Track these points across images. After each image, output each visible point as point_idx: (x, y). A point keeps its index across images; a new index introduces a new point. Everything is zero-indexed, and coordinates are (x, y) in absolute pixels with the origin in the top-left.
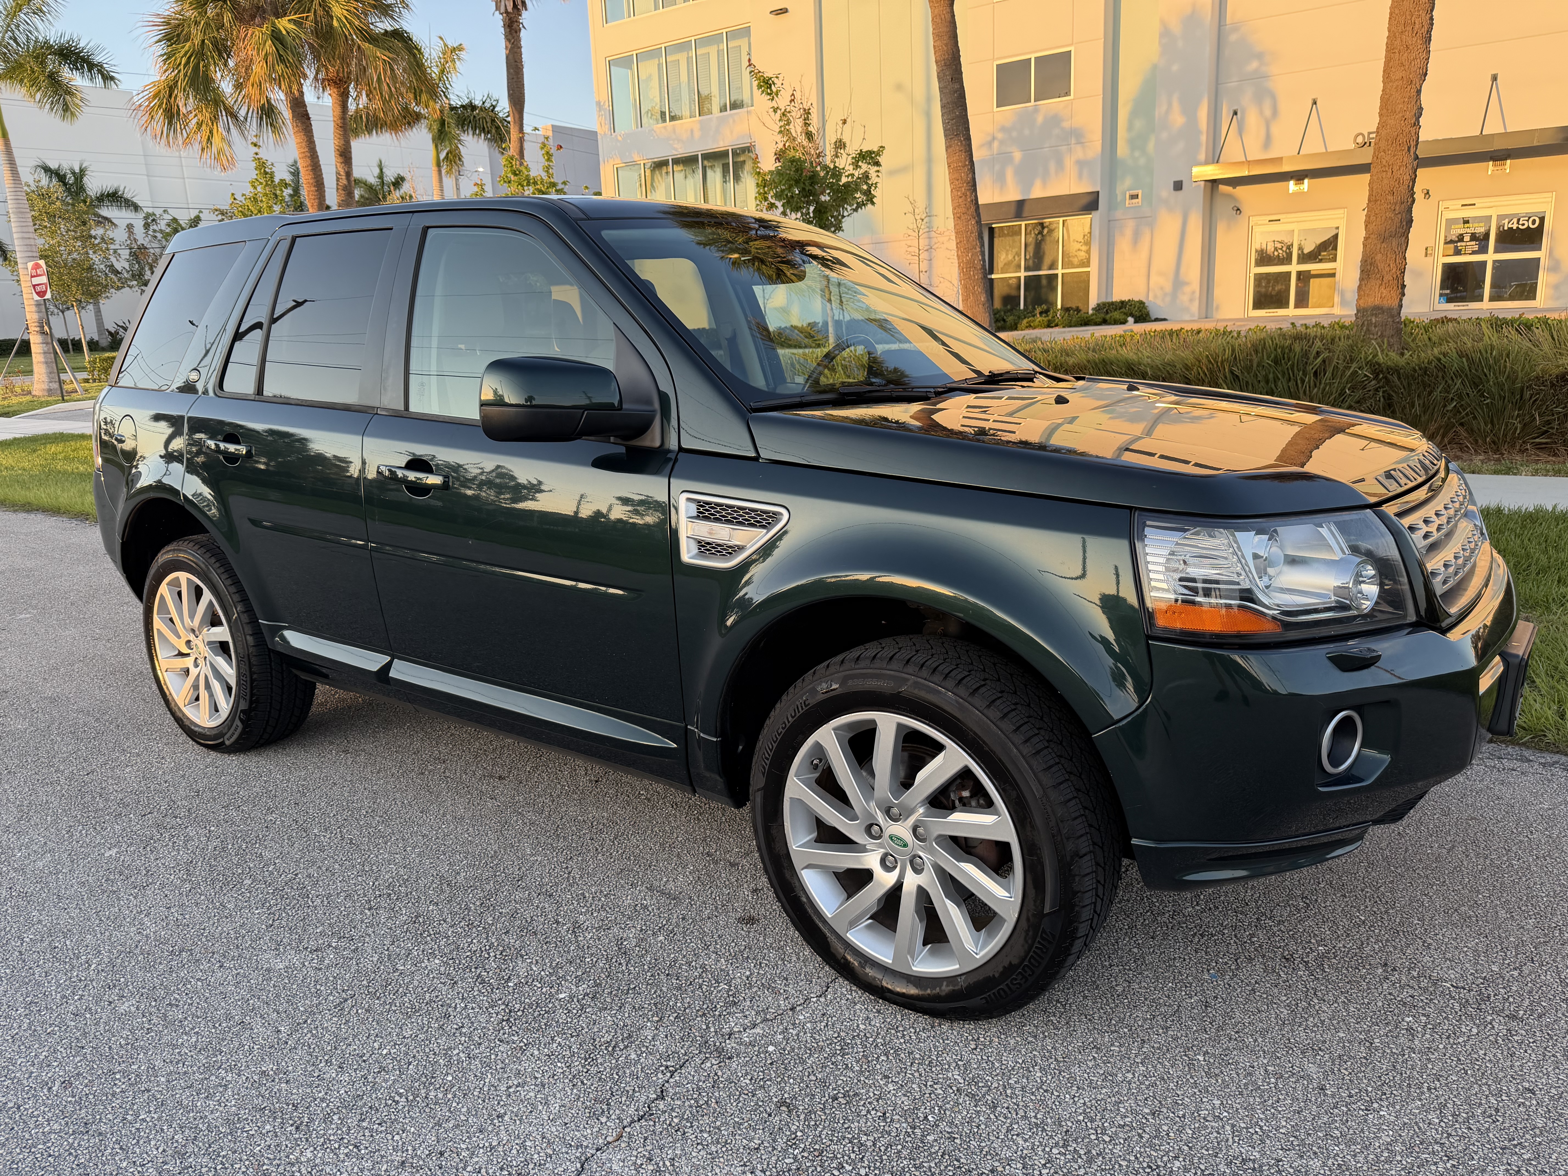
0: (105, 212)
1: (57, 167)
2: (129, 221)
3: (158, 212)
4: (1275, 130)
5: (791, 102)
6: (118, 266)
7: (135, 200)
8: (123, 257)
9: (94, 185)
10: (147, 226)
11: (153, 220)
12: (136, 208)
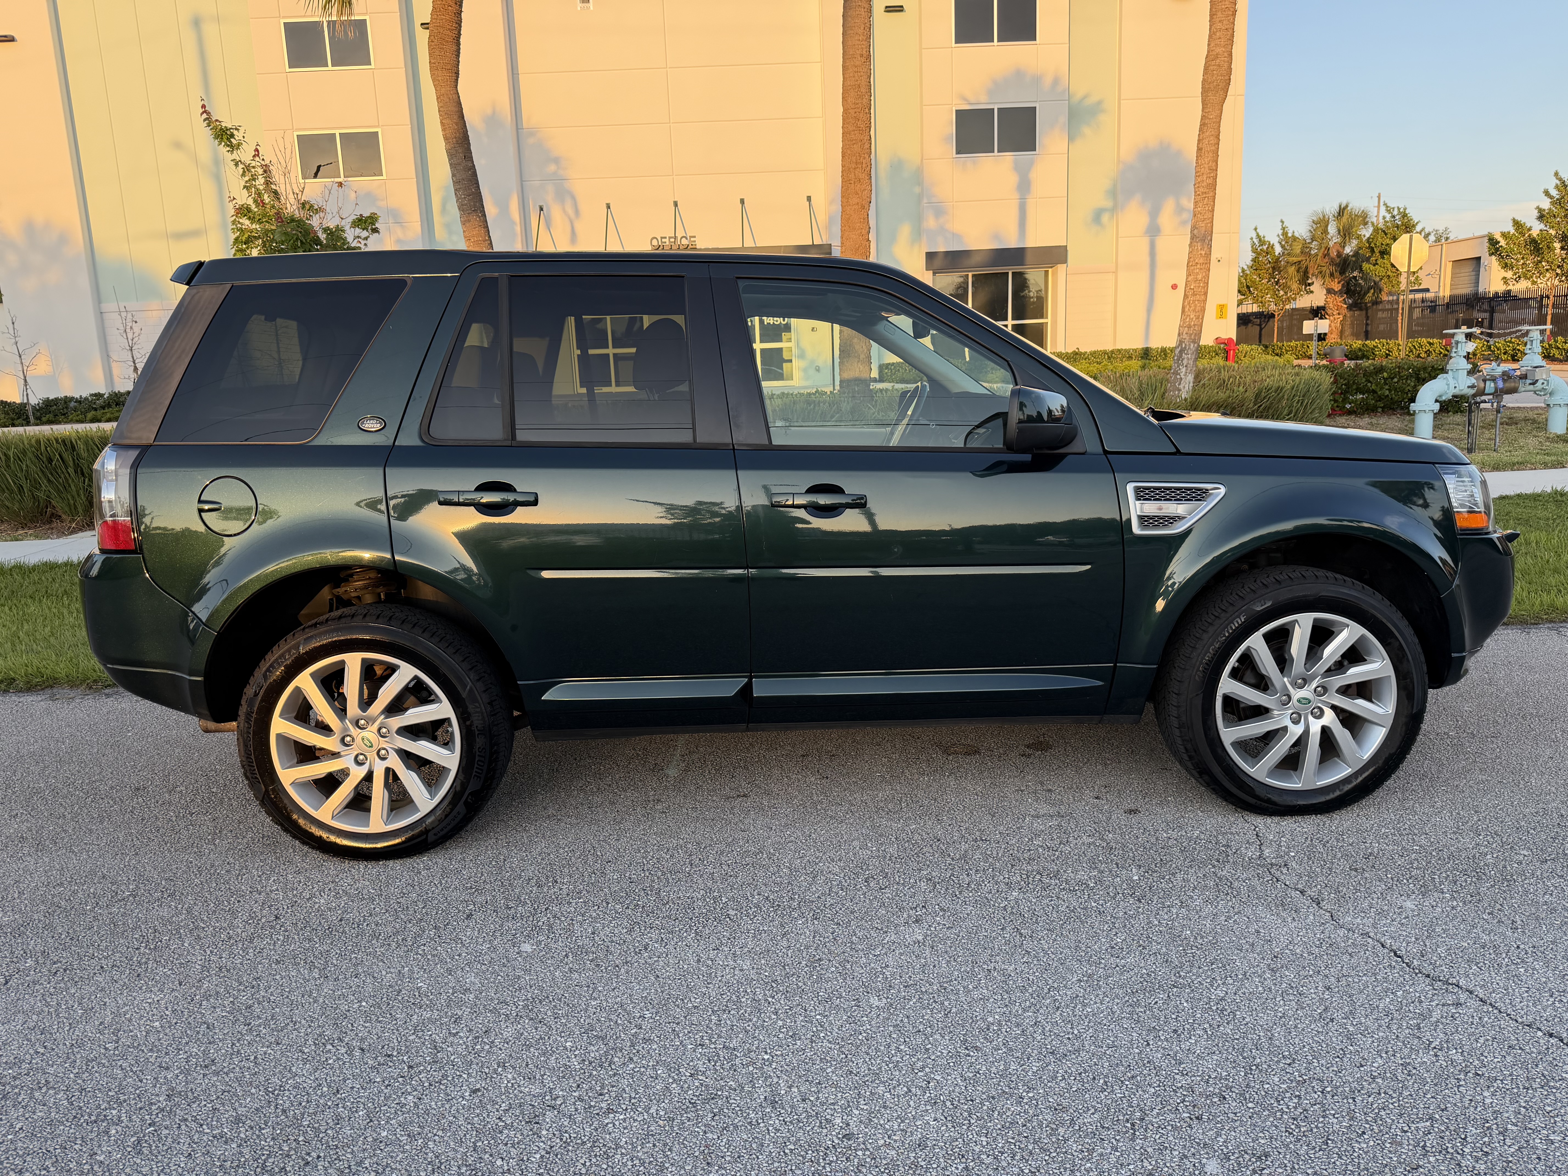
4: (579, 226)
5: (254, 156)
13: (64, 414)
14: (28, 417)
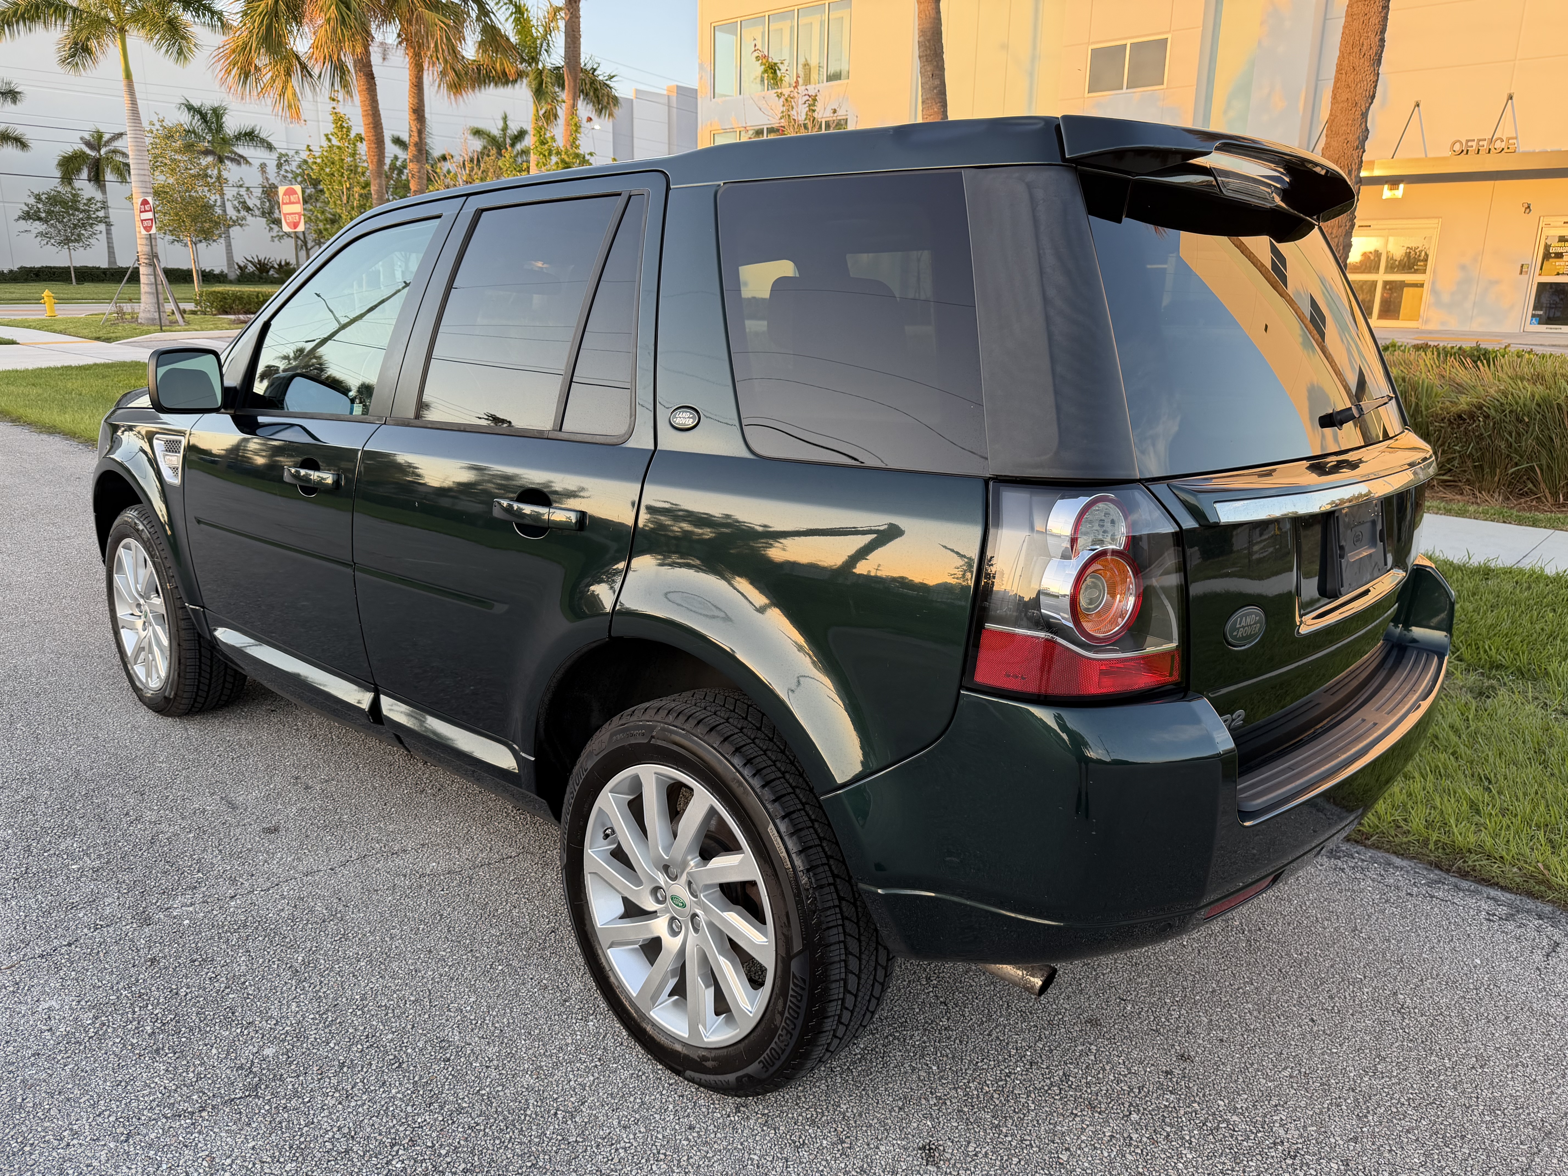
0: (241, 150)
1: (199, 105)
2: (262, 161)
3: (291, 153)
5: (795, 88)
6: (250, 204)
7: (270, 140)
8: (255, 194)
9: (232, 124)
10: (279, 166)
11: (286, 161)
12: (270, 147)
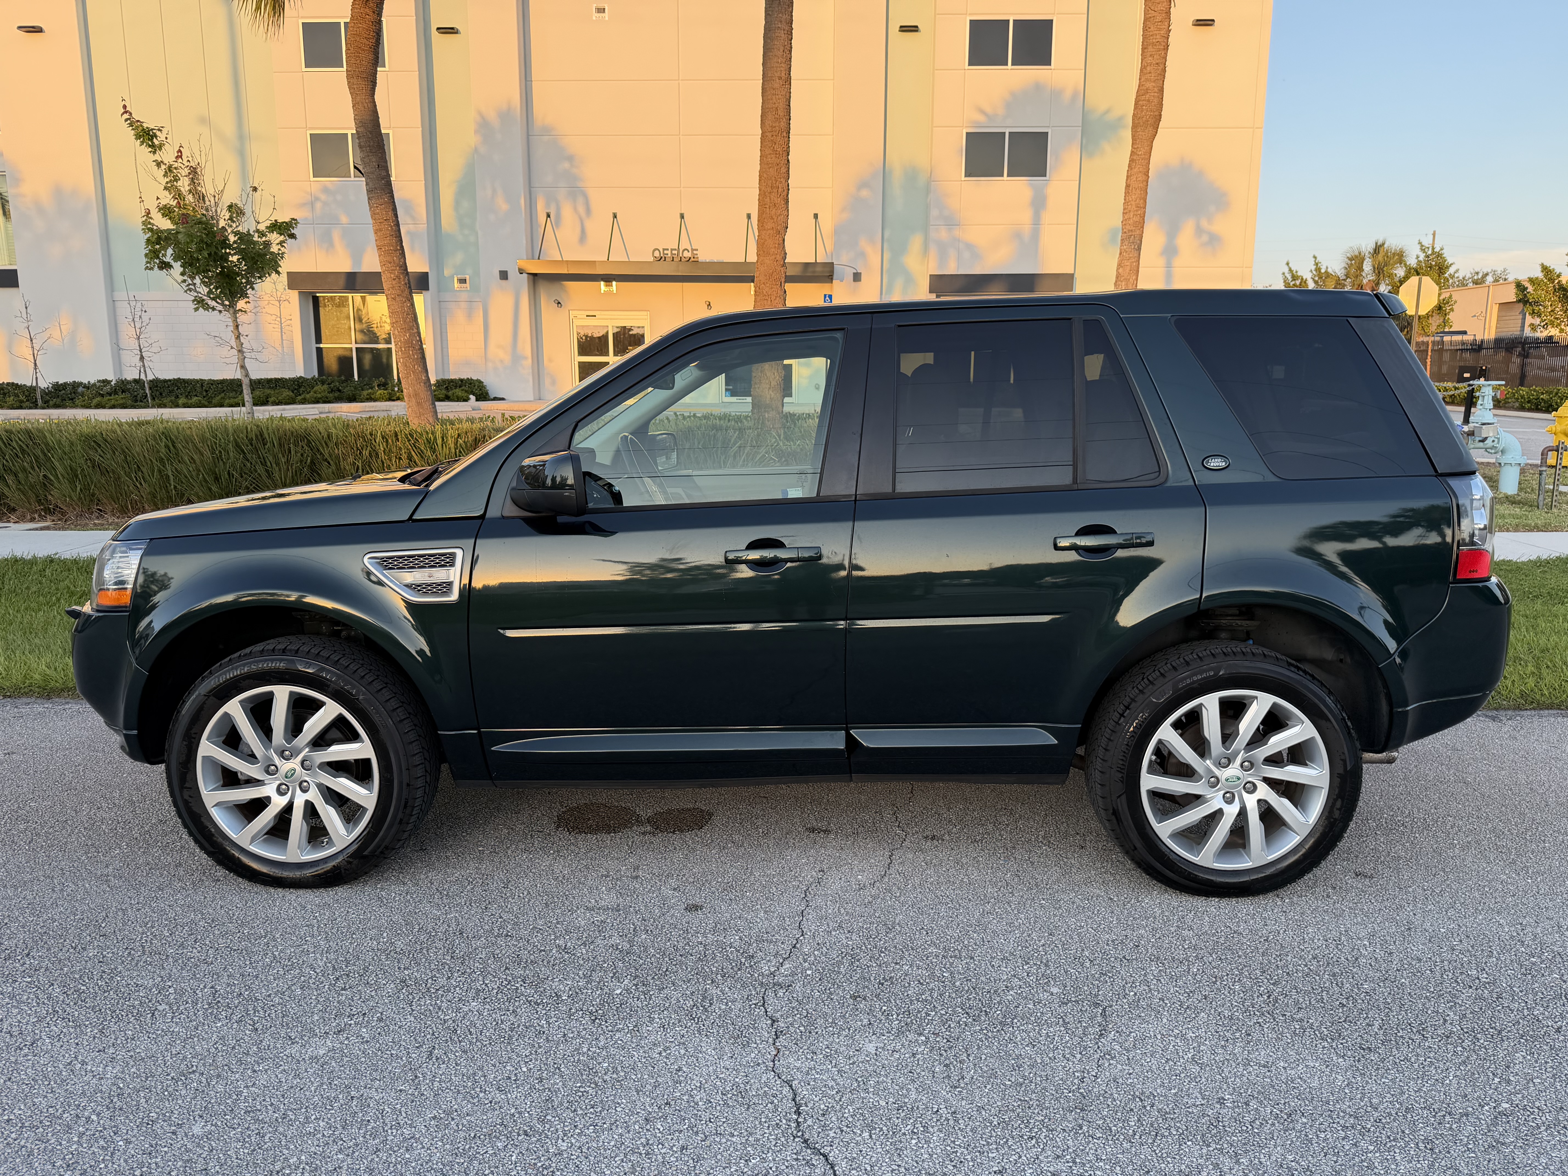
5: (177, 157)
13: (72, 399)
14: (36, 401)
